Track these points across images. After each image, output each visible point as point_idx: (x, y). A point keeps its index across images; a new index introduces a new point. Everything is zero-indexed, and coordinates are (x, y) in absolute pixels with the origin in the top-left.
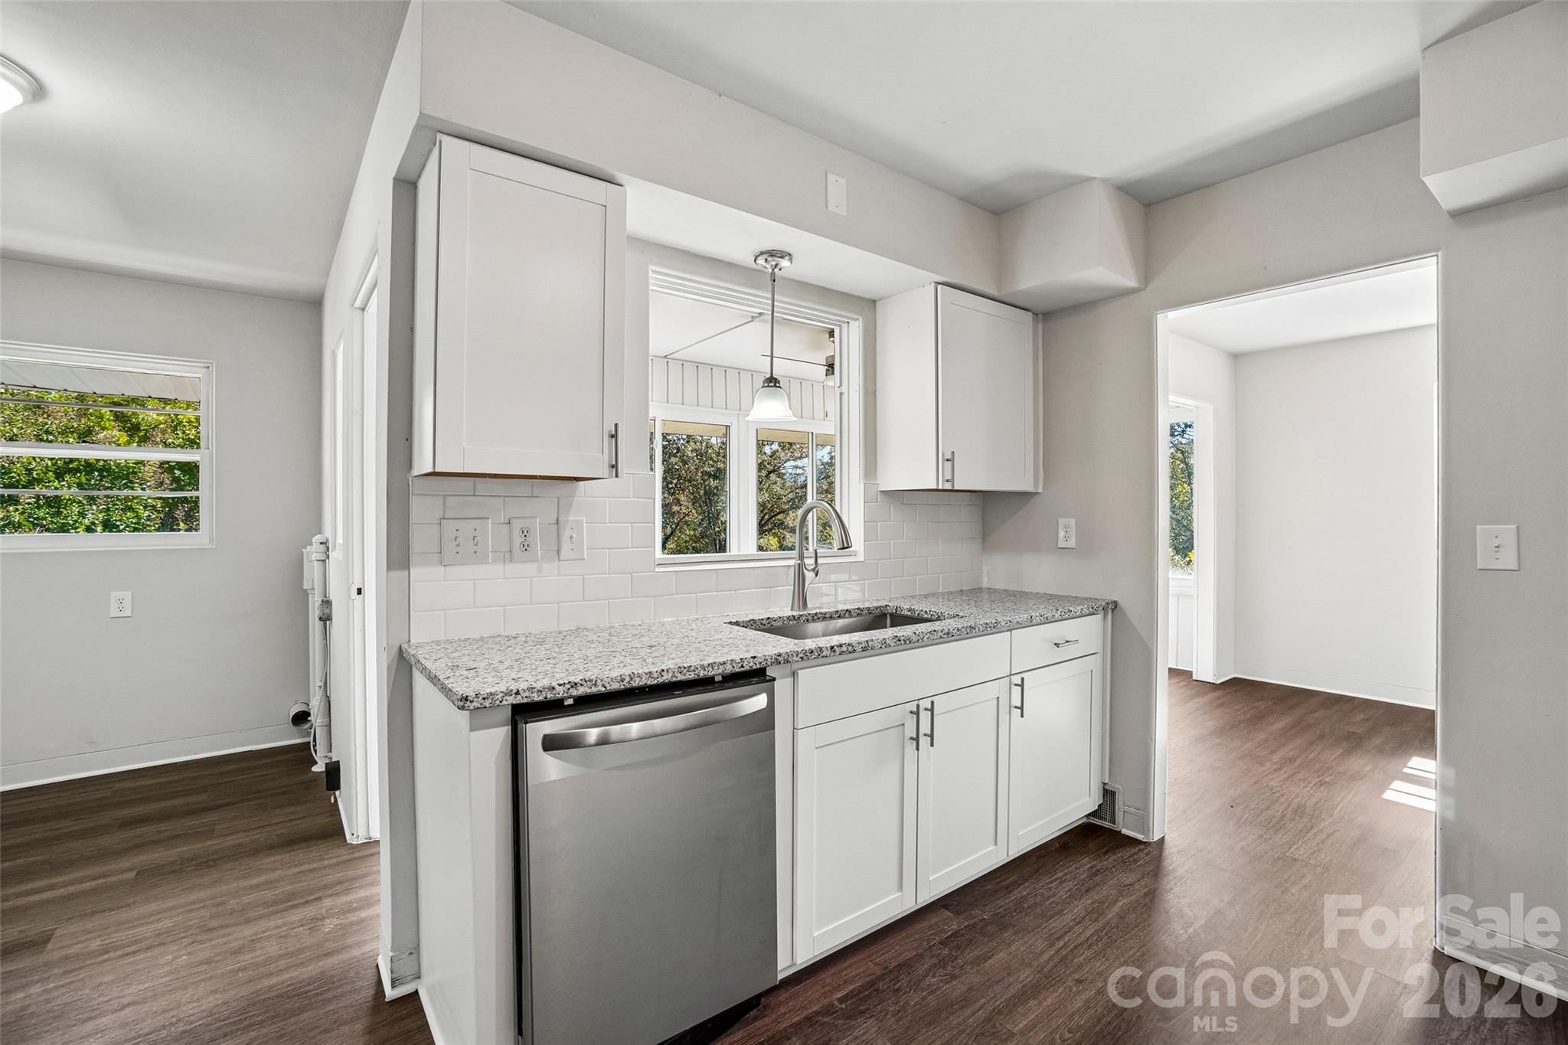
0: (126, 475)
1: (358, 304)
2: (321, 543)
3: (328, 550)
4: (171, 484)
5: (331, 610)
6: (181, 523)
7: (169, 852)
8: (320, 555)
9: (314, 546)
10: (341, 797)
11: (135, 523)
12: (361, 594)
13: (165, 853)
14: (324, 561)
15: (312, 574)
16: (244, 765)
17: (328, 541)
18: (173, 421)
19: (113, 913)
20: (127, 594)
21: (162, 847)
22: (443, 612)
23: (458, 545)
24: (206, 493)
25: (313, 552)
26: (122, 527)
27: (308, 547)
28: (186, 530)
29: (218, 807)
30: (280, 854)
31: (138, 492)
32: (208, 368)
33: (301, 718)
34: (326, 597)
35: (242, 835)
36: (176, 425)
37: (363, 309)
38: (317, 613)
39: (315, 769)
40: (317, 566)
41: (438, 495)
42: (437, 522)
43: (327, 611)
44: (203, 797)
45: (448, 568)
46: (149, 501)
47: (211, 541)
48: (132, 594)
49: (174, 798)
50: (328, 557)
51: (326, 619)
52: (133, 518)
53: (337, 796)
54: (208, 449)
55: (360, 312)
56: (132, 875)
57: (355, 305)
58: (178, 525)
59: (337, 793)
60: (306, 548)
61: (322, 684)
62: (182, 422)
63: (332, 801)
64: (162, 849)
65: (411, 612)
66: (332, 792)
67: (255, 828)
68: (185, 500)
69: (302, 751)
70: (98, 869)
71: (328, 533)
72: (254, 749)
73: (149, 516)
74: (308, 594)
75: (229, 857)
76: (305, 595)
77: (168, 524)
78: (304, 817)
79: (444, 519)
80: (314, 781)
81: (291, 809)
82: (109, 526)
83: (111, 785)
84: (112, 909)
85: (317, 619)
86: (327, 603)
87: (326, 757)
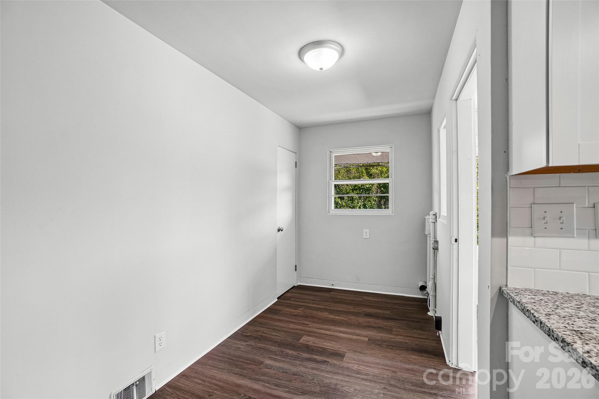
0: (367, 190)
1: (454, 98)
2: (434, 215)
3: (436, 218)
4: (380, 192)
5: (438, 245)
6: (383, 206)
7: (378, 334)
8: (433, 220)
9: (430, 216)
10: (442, 335)
11: (371, 206)
12: (457, 242)
13: (377, 334)
14: (435, 223)
15: (429, 228)
16: (402, 302)
17: (436, 214)
18: (381, 172)
19: (361, 354)
20: (368, 230)
21: (376, 330)
22: (533, 269)
23: (546, 223)
24: (391, 195)
25: (430, 219)
26: (367, 207)
27: (427, 216)
28: (384, 208)
29: (394, 319)
30: (417, 356)
31: (371, 195)
32: (391, 147)
33: (423, 288)
34: (435, 239)
35: (402, 337)
36: (382, 172)
37: (456, 100)
38: (432, 246)
39: (429, 313)
40: (432, 225)
41: (529, 188)
42: (528, 206)
43: (436, 245)
44: (388, 312)
45: (537, 239)
46: (374, 198)
47: (392, 213)
48: (369, 230)
49: (380, 309)
50: (436, 221)
51: (436, 249)
52: (370, 204)
53: (440, 333)
54: (392, 178)
55: (455, 101)
56: (366, 339)
57: (452, 99)
58: (382, 206)
59: (440, 332)
60: (426, 216)
61: (433, 277)
62: (383, 171)
63: (438, 335)
64: (376, 332)
65: (509, 267)
66: (438, 331)
67: (407, 336)
68: (384, 197)
69: (423, 302)
70: (358, 331)
71: (436, 210)
72: (405, 296)
73: (374, 203)
74: (427, 236)
75: (397, 347)
76: (426, 236)
77: (379, 207)
78: (426, 339)
79: (534, 204)
80: (429, 320)
81: (420, 332)
82: (365, 207)
83: (363, 297)
84: (360, 353)
85: (431, 249)
86: (436, 242)
87: (434, 310)
